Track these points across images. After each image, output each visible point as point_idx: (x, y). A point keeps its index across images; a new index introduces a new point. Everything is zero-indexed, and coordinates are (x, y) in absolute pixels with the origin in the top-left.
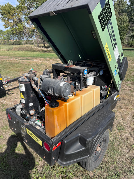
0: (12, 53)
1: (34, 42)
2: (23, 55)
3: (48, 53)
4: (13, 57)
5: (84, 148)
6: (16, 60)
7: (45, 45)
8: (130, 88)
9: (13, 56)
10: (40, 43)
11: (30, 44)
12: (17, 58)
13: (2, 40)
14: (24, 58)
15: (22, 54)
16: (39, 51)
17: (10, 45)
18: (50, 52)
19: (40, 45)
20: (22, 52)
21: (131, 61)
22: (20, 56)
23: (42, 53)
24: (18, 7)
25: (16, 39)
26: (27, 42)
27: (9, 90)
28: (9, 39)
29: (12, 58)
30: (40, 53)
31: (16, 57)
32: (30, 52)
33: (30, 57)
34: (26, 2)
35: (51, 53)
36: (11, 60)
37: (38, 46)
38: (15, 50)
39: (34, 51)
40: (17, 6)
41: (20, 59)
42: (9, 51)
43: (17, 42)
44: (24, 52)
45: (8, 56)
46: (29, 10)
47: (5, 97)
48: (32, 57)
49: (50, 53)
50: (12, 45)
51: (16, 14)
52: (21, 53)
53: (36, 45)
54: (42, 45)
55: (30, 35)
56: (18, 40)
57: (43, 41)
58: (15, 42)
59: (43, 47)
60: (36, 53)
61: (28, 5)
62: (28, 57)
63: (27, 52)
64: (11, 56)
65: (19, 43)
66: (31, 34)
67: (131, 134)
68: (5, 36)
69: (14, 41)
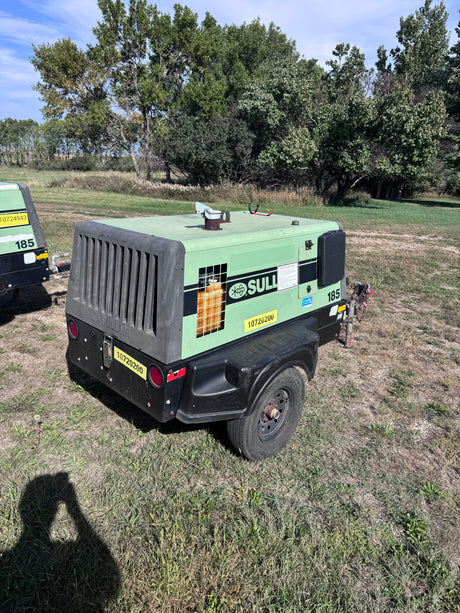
0: (62, 194)
1: (135, 163)
2: (99, 203)
3: (179, 202)
4: (67, 207)
5: (234, 389)
6: (79, 215)
7: (171, 174)
8: (408, 310)
9: (69, 205)
10: (155, 170)
11: (121, 170)
12: (81, 210)
13: (30, 153)
14: (102, 213)
15: (97, 200)
16: (151, 193)
17: (55, 169)
18: (187, 200)
19: (154, 175)
20: (95, 194)
21: (441, 238)
22: (91, 207)
23: (160, 200)
24: (93, 54)
25: (78, 152)
26: (114, 164)
27: (58, 294)
28: (53, 150)
29: (64, 209)
30: (153, 200)
31: (77, 207)
32: (120, 196)
33: (121, 209)
34: (119, 38)
35: (189, 202)
36: (63, 215)
37: (149, 177)
38: (73, 187)
39: (134, 192)
40: (92, 49)
41: (91, 215)
42: (55, 189)
43: (81, 160)
44: (101, 194)
45: (52, 203)
46: (126, 64)
47: (49, 310)
48: (127, 209)
49: (186, 202)
50: (63, 169)
51: (86, 74)
52: (91, 195)
53: (143, 174)
54: (163, 175)
55: (125, 141)
56: (81, 154)
57: (167, 164)
58: (73, 160)
59: (164, 181)
60: (142, 198)
61: (125, 46)
62: (114, 208)
63: (112, 195)
64: (62, 204)
65: (85, 165)
66: (127, 138)
67: (372, 408)
68: (42, 141)
69: (71, 156)
